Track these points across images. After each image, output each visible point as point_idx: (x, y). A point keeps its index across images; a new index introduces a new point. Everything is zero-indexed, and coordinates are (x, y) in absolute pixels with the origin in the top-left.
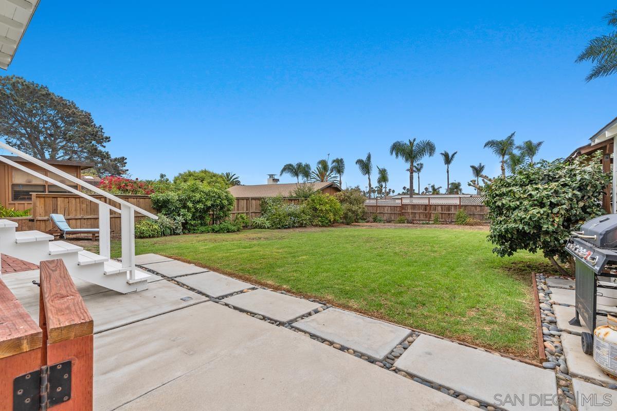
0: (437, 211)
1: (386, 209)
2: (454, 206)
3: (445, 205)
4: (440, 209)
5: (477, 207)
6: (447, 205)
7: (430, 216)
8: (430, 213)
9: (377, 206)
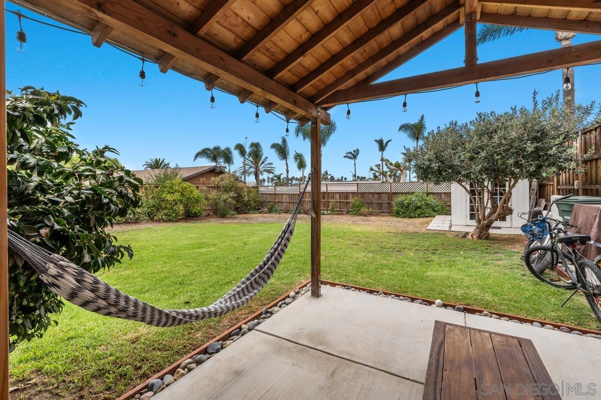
0: (336, 199)
1: (284, 197)
2: (352, 193)
3: (343, 193)
4: (338, 197)
5: (375, 195)
6: (345, 193)
7: (328, 204)
8: (328, 202)
9: (275, 194)
